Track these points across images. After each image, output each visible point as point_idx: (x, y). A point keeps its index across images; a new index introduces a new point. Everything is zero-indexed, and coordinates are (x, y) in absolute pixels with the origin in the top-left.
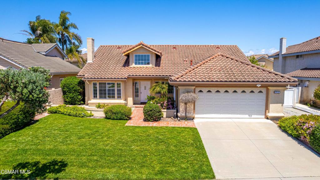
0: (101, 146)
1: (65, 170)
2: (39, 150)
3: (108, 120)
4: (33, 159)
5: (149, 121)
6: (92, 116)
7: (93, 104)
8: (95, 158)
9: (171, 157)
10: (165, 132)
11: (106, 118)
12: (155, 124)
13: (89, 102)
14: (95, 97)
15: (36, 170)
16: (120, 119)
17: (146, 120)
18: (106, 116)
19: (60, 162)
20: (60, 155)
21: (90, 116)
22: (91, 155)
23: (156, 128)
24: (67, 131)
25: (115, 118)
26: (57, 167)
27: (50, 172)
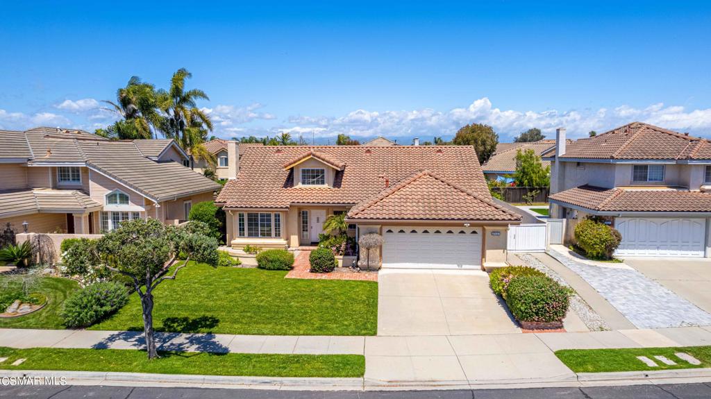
0: (254, 301)
1: (217, 325)
2: (182, 306)
3: (262, 271)
4: (179, 314)
5: (317, 271)
6: (240, 264)
7: (238, 245)
8: (249, 314)
9: (334, 314)
10: (334, 287)
11: (259, 267)
12: (325, 276)
13: (233, 242)
14: (242, 235)
15: (187, 324)
16: (278, 269)
17: (313, 271)
18: (259, 265)
19: (210, 318)
20: (208, 311)
21: (237, 264)
22: (244, 311)
23: (324, 281)
24: (211, 285)
25: (272, 267)
26: (208, 323)
27: (202, 327)
